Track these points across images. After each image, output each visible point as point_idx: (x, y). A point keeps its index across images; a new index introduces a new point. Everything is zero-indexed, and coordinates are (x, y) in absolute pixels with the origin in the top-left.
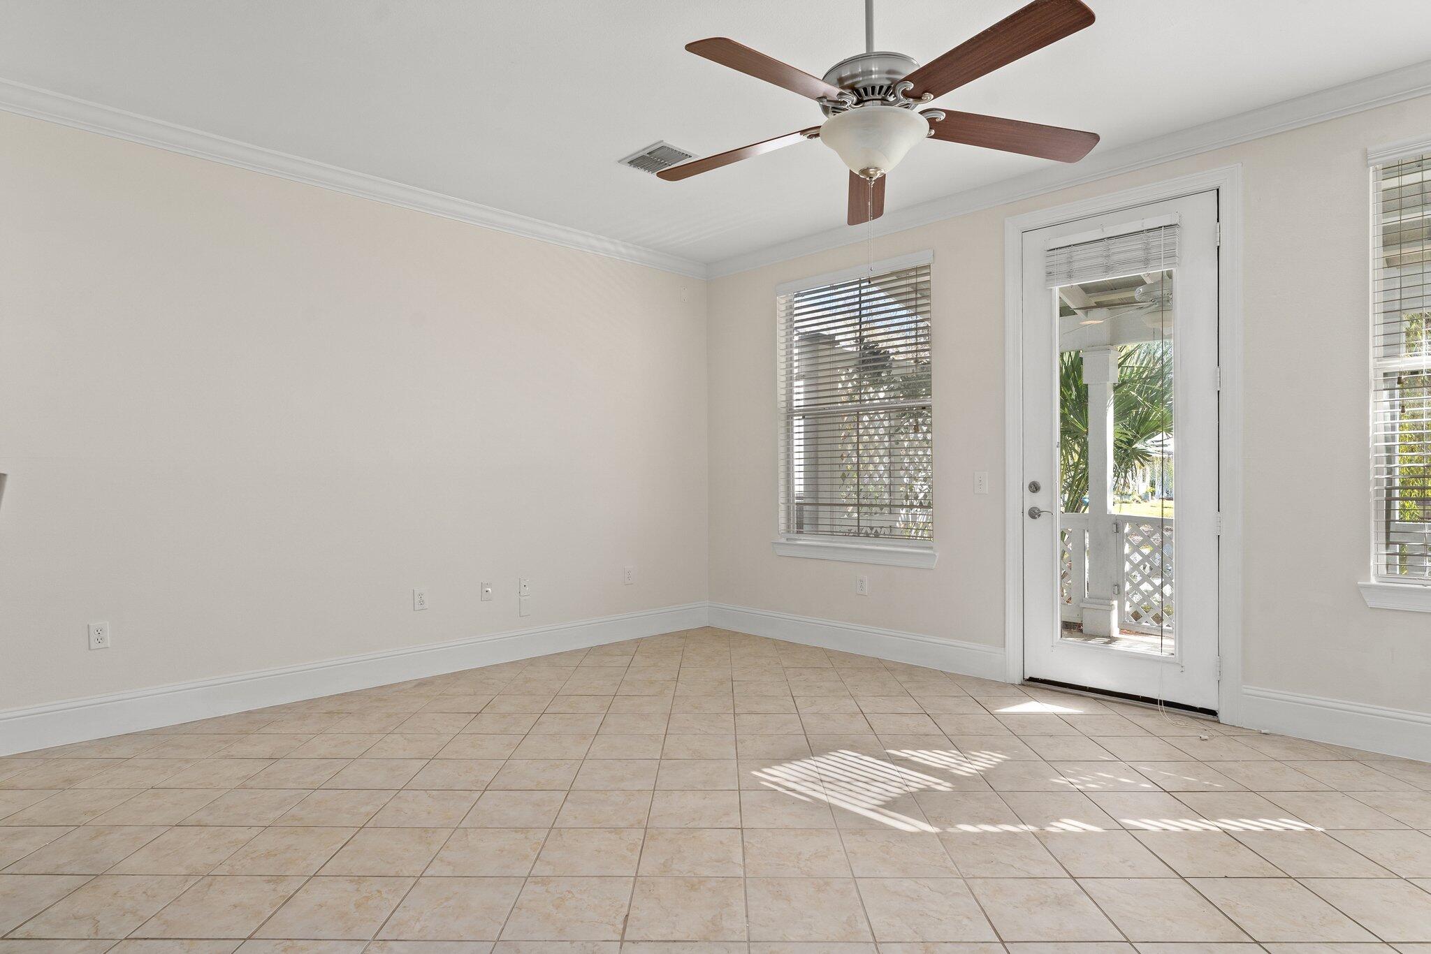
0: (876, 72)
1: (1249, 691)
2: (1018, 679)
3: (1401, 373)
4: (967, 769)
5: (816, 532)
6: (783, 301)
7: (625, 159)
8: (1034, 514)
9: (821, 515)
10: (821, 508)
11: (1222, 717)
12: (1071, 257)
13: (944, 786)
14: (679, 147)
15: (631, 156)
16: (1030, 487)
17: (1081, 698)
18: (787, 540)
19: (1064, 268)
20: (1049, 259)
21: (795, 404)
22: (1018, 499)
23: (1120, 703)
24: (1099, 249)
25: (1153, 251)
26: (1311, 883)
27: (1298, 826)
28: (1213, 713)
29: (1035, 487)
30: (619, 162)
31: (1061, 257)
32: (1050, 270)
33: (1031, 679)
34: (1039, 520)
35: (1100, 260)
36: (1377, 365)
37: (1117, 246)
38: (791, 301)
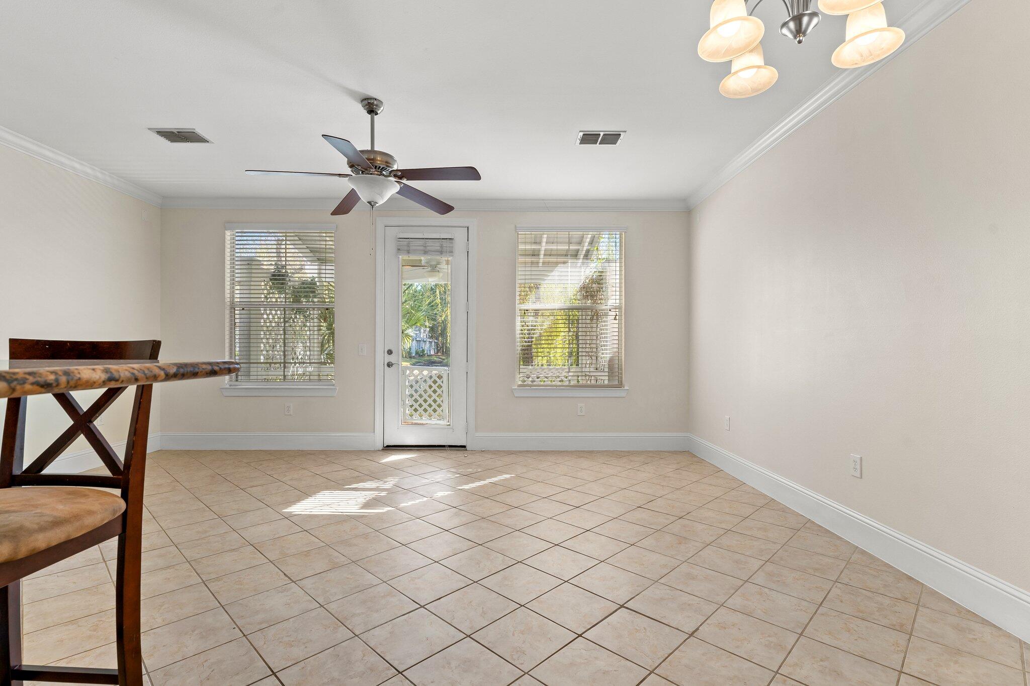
0: (379, 161)
1: (477, 435)
2: (381, 447)
3: (524, 310)
4: (388, 486)
5: (249, 381)
6: (229, 234)
7: (154, 129)
8: (390, 365)
9: (252, 369)
10: (252, 365)
11: (468, 448)
12: (409, 244)
13: (383, 494)
14: (204, 135)
15: (162, 129)
16: (388, 352)
17: (412, 451)
18: (230, 386)
19: (406, 248)
20: (399, 243)
21: (236, 300)
22: (381, 358)
23: (429, 450)
24: (421, 242)
25: (444, 248)
26: (521, 489)
27: (508, 476)
28: (464, 447)
29: (390, 352)
30: (149, 129)
31: (405, 242)
32: (399, 248)
33: (388, 446)
34: (392, 368)
35: (422, 248)
36: (519, 307)
37: (430, 243)
38: (233, 235)
